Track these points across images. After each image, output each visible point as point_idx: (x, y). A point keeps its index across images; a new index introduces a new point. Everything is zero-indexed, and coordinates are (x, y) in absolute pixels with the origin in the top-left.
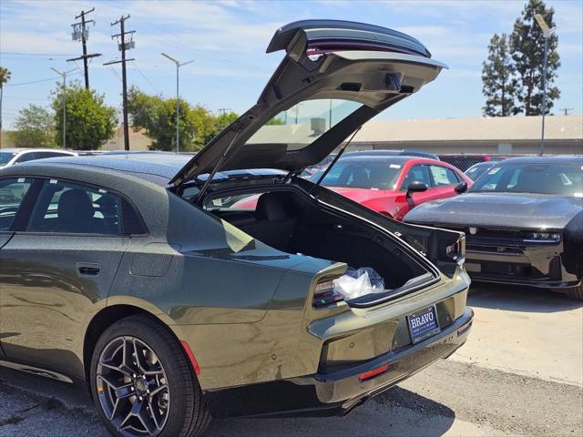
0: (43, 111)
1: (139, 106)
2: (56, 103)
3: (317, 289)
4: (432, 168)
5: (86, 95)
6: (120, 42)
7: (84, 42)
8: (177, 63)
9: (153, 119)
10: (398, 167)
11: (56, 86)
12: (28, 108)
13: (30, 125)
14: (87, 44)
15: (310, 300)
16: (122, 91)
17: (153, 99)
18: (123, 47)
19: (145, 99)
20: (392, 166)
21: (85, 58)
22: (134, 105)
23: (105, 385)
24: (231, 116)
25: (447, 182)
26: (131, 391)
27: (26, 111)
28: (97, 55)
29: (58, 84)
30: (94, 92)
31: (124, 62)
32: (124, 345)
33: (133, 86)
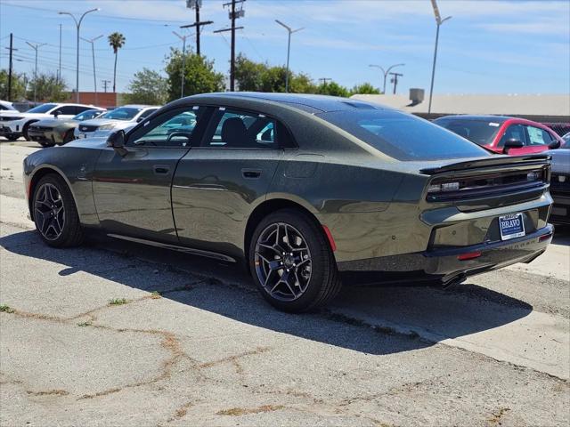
0: (155, 75)
1: (246, 73)
2: (169, 67)
3: (430, 190)
4: (529, 128)
5: (197, 61)
6: (231, 11)
7: (198, 10)
8: (289, 29)
9: (257, 85)
10: (497, 125)
11: (170, 51)
12: (142, 71)
13: (142, 88)
14: (200, 12)
15: (424, 197)
16: (230, 59)
17: (258, 67)
18: (233, 16)
19: (252, 65)
20: (491, 124)
21: (198, 24)
22: (241, 71)
23: (260, 260)
24: (331, 85)
25: (542, 142)
26: (280, 265)
27: (140, 74)
28: (209, 23)
29: (172, 49)
30: (205, 57)
31: (233, 30)
32: (278, 230)
33: (240, 54)
